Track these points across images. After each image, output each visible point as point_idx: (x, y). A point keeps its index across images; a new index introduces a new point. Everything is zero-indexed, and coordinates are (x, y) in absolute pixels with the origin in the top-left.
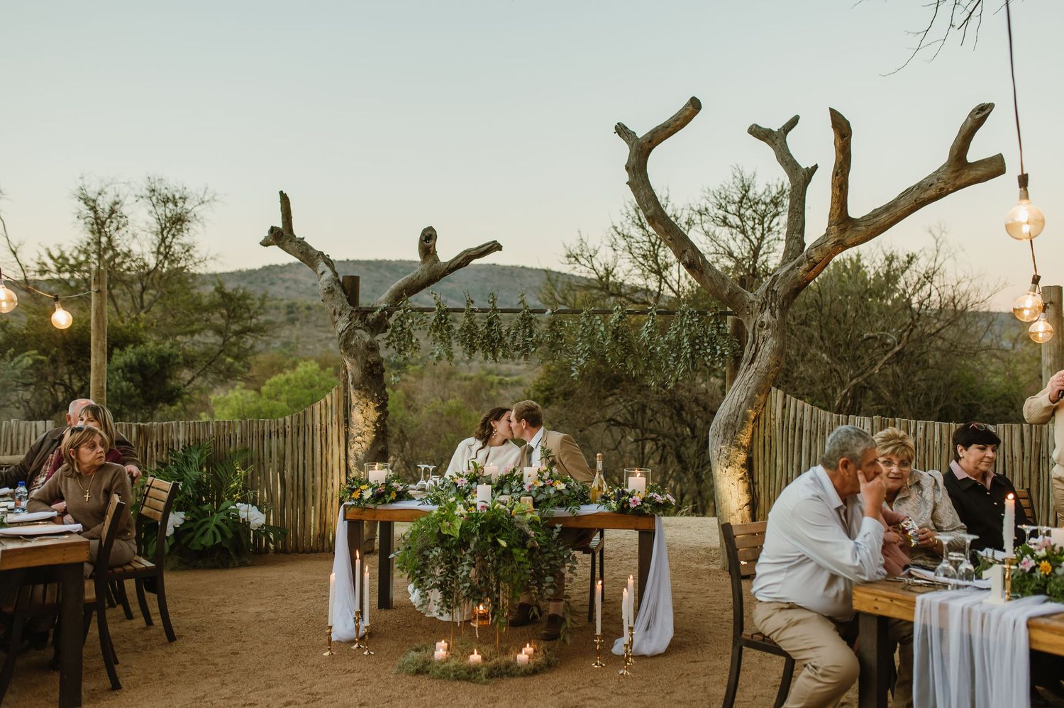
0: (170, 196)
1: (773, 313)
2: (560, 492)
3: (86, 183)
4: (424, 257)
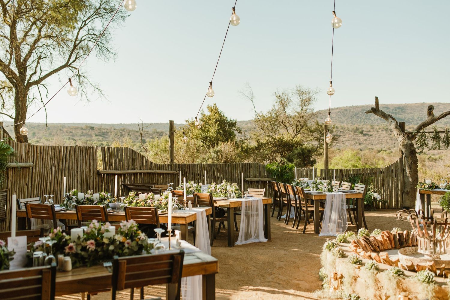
0: (304, 92)
4: (429, 115)
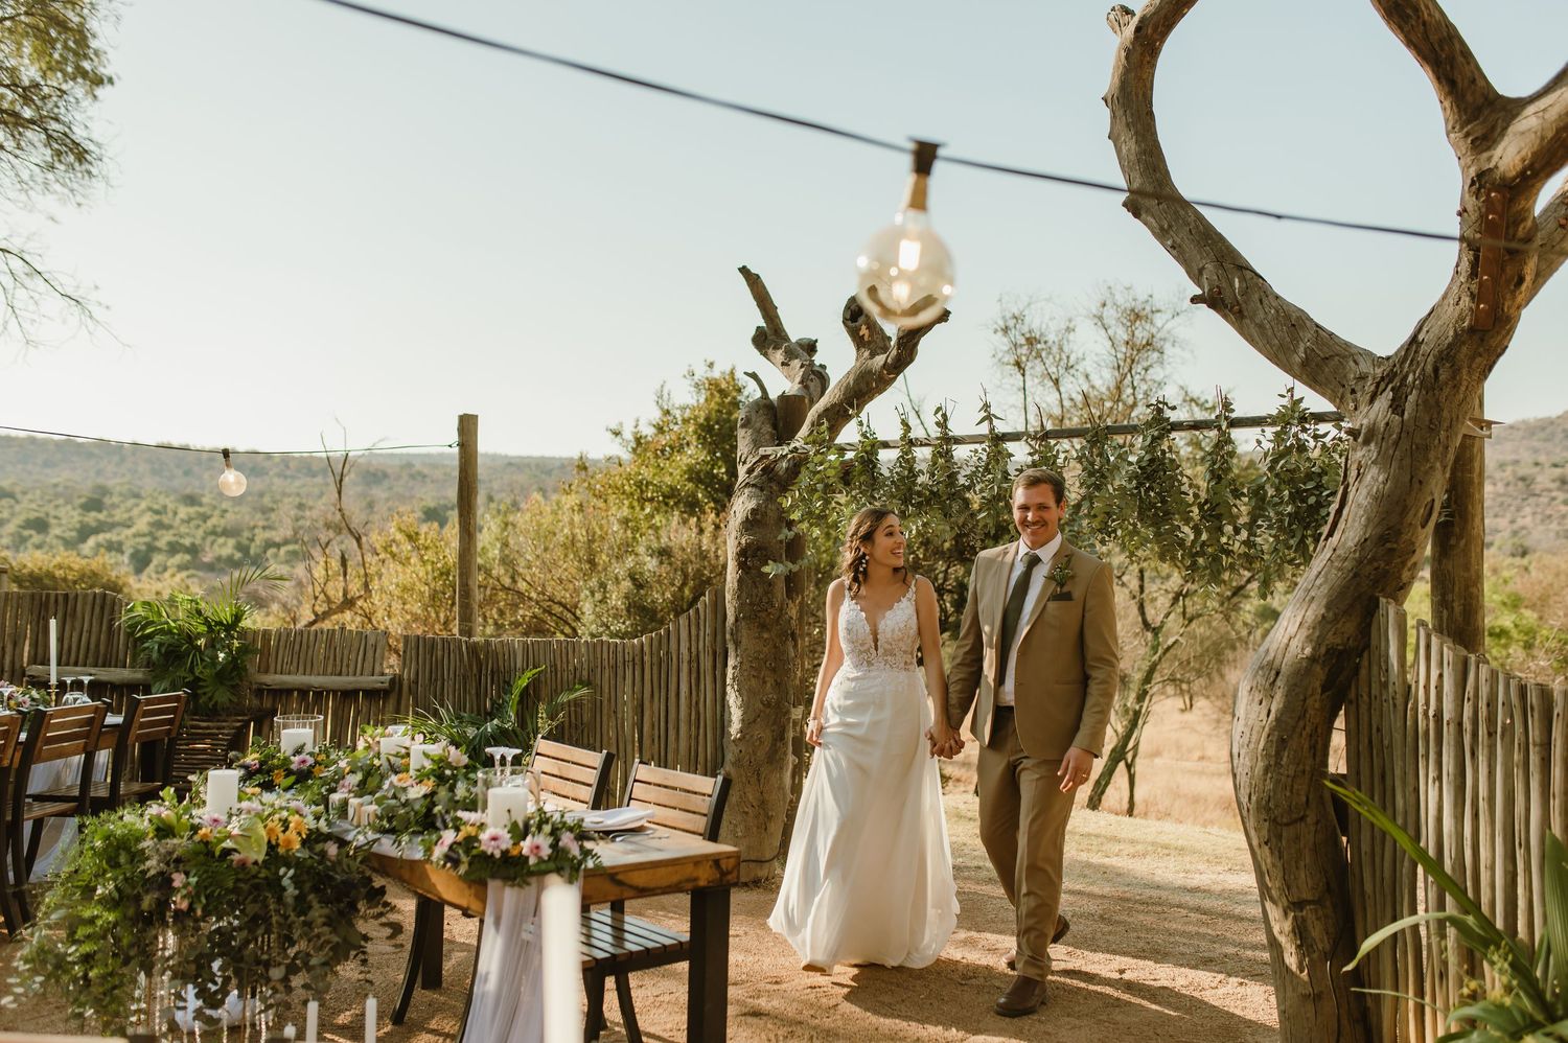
4: (858, 350)
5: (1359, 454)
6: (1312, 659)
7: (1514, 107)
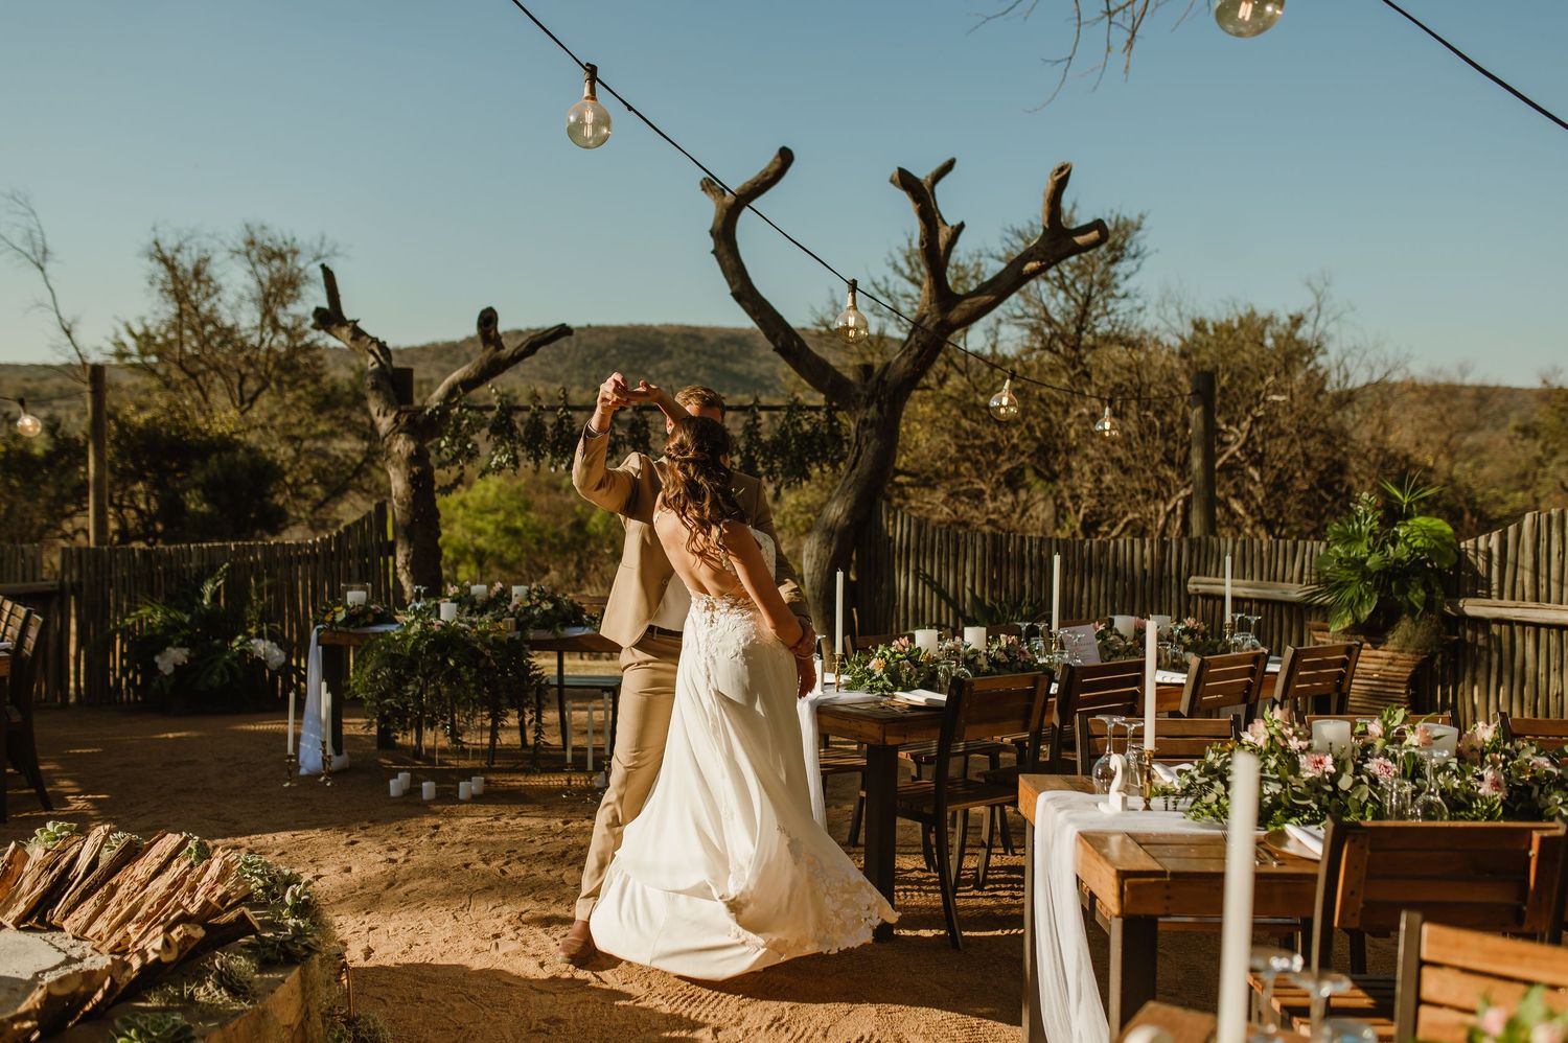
0: (275, 249)
1: (880, 409)
2: (546, 612)
3: (160, 236)
4: (484, 345)
5: (867, 432)
6: (848, 527)
7: (960, 299)
